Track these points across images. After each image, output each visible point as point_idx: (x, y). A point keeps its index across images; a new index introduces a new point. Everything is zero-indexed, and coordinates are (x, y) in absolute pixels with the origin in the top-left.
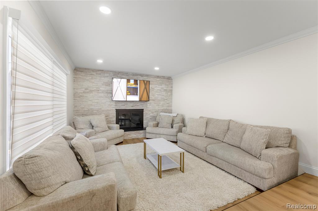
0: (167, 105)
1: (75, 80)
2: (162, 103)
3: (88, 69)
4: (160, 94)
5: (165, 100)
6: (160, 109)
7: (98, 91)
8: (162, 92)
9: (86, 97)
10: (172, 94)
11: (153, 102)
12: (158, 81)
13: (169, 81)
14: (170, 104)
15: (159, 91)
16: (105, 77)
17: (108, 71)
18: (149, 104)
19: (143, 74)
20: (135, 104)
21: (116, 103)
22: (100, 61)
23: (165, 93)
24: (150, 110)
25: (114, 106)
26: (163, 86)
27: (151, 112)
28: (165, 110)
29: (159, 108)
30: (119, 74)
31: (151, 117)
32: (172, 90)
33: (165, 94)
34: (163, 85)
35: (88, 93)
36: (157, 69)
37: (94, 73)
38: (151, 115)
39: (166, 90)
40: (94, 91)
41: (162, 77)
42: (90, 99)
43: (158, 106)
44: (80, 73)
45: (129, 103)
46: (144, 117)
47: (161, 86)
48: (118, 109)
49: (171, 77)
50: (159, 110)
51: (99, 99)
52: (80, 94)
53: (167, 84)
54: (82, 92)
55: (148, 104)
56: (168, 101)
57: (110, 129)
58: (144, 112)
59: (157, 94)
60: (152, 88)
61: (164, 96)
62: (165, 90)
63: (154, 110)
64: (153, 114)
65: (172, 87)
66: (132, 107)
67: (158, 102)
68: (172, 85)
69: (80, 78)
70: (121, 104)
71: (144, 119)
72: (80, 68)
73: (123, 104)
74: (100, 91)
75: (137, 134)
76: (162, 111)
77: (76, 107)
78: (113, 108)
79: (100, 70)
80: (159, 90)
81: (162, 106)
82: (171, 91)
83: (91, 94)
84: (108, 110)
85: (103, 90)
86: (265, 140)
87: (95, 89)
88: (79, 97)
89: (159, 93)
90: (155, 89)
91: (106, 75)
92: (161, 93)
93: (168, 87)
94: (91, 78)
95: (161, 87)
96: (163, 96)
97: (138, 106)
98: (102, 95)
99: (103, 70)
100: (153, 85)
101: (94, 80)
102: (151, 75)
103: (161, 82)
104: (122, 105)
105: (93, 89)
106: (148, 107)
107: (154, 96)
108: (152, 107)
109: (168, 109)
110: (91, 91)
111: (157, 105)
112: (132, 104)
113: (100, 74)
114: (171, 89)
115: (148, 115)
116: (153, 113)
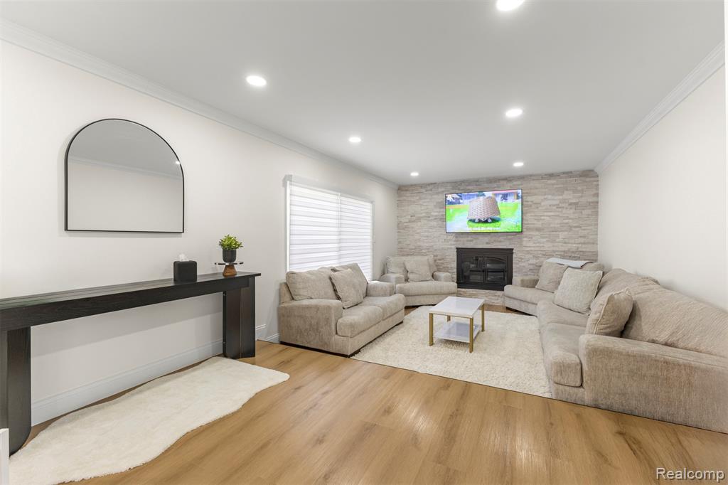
0: (582, 240)
1: (399, 204)
2: (562, 235)
3: (415, 185)
4: (558, 216)
5: (574, 229)
6: (555, 249)
7: (429, 217)
8: (564, 211)
9: (413, 228)
10: (596, 214)
11: (537, 233)
12: (553, 184)
13: (588, 179)
14: (591, 237)
15: (555, 208)
16: (438, 193)
17: (443, 183)
18: (526, 237)
19: (513, 177)
20: (494, 238)
21: (457, 237)
22: (415, 174)
23: (572, 211)
24: (528, 252)
25: (453, 243)
26: (568, 196)
27: (531, 256)
28: (573, 252)
29: (553, 246)
30: (463, 184)
31: (531, 267)
32: (597, 202)
33: (574, 213)
34: (566, 192)
35: (414, 221)
36: (518, 165)
37: (423, 190)
38: (533, 261)
39: (576, 204)
40: (422, 217)
41: (564, 173)
42: (418, 231)
43: (553, 241)
44: (405, 192)
45: (481, 238)
46: (514, 265)
47: (562, 195)
48: (460, 247)
49: (592, 171)
50: (554, 252)
51: (430, 230)
52: (406, 224)
53: (579, 188)
54: (407, 221)
55: (525, 239)
56: (584, 230)
57: (435, 280)
58: (514, 256)
59: (549, 216)
60: (535, 204)
61: (570, 219)
62: (571, 204)
63: (540, 252)
64: (538, 261)
65: (597, 195)
66: (487, 243)
67: (552, 233)
68: (597, 189)
69: (405, 200)
70: (466, 239)
71: (514, 270)
72: (405, 186)
73: (469, 239)
74: (431, 218)
75: (490, 297)
76: (562, 253)
77: (400, 242)
78: (454, 245)
79: (432, 184)
80: (554, 205)
81: (565, 243)
82: (595, 205)
83: (419, 224)
84: (443, 249)
85: (436, 216)
86: (598, 315)
87: (424, 215)
88: (403, 229)
89: (552, 214)
90: (543, 204)
91: (440, 190)
92: (561, 212)
93: (582, 197)
94: (418, 198)
95: (561, 197)
96: (568, 218)
97: (500, 242)
98: (434, 223)
99: (435, 183)
100: (535, 197)
101: (423, 201)
102: (531, 176)
103: (562, 186)
104: (468, 241)
105: (421, 215)
106: (524, 243)
107: (538, 220)
108: (534, 245)
109: (584, 250)
110: (419, 219)
111: (548, 241)
112: (486, 239)
113: (431, 190)
114: (594, 199)
115: (524, 262)
116: (537, 258)
